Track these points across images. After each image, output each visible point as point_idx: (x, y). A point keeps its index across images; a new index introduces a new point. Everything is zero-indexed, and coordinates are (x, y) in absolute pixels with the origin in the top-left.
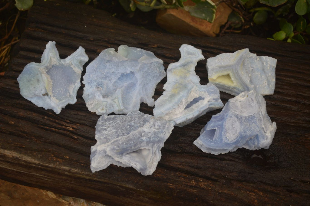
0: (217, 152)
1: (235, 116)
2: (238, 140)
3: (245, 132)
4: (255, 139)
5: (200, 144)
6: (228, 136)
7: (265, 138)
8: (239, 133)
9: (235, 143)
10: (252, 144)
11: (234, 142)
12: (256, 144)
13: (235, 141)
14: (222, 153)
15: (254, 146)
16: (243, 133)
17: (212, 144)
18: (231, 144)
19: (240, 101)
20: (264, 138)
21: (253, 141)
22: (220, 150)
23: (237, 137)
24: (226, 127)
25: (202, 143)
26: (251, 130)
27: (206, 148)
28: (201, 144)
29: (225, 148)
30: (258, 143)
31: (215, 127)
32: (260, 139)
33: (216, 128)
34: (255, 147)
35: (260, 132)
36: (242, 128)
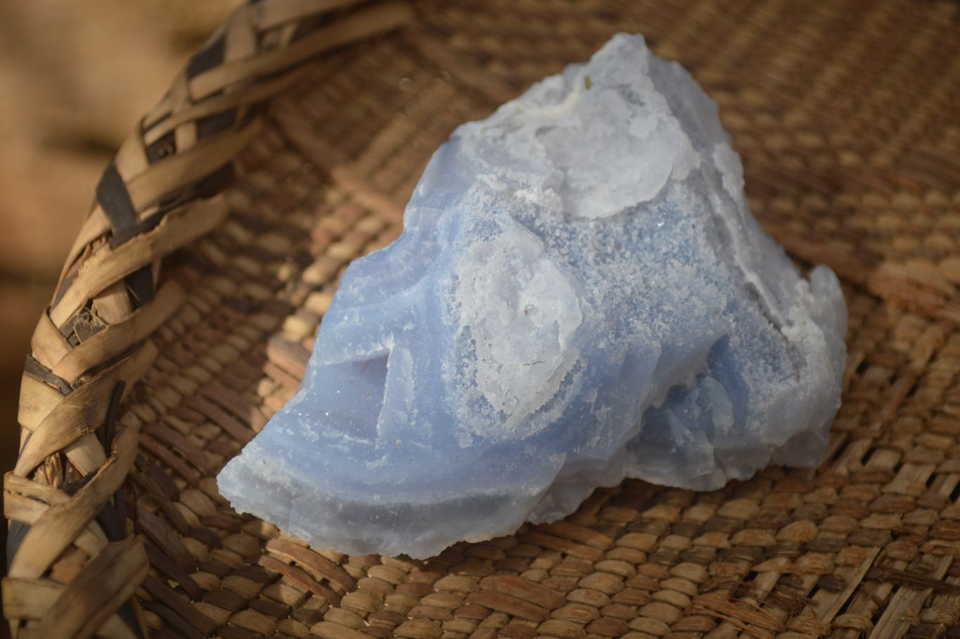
0: (428, 535)
1: (517, 218)
2: (577, 401)
3: (618, 327)
4: (709, 382)
5: (274, 486)
6: (495, 387)
7: (786, 365)
8: (572, 342)
9: (557, 435)
10: (693, 430)
11: (551, 425)
12: (724, 420)
13: (556, 414)
14: (472, 538)
15: (708, 448)
16: (604, 335)
17: (371, 465)
18: (530, 451)
19: (541, 131)
20: (773, 359)
21: (700, 402)
22: (448, 511)
23: (568, 379)
24: (465, 315)
25: (292, 473)
26: (666, 308)
27: (332, 505)
28: (280, 479)
29: (490, 491)
30: (741, 414)
31: (377, 338)
32: (746, 377)
33: (390, 344)
34: (721, 460)
35: (736, 320)
36: (591, 301)
